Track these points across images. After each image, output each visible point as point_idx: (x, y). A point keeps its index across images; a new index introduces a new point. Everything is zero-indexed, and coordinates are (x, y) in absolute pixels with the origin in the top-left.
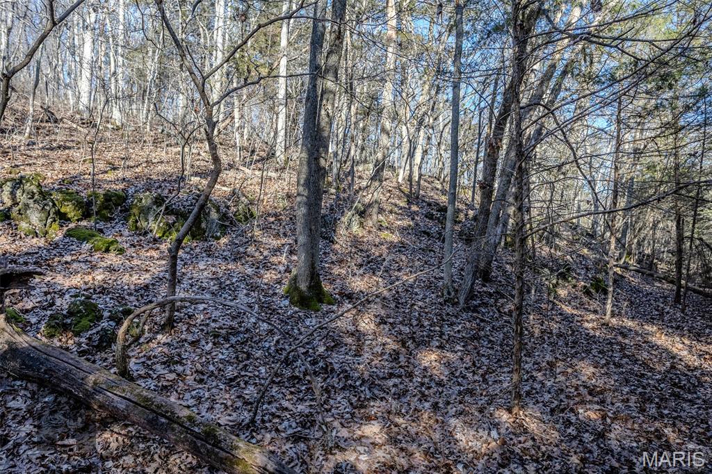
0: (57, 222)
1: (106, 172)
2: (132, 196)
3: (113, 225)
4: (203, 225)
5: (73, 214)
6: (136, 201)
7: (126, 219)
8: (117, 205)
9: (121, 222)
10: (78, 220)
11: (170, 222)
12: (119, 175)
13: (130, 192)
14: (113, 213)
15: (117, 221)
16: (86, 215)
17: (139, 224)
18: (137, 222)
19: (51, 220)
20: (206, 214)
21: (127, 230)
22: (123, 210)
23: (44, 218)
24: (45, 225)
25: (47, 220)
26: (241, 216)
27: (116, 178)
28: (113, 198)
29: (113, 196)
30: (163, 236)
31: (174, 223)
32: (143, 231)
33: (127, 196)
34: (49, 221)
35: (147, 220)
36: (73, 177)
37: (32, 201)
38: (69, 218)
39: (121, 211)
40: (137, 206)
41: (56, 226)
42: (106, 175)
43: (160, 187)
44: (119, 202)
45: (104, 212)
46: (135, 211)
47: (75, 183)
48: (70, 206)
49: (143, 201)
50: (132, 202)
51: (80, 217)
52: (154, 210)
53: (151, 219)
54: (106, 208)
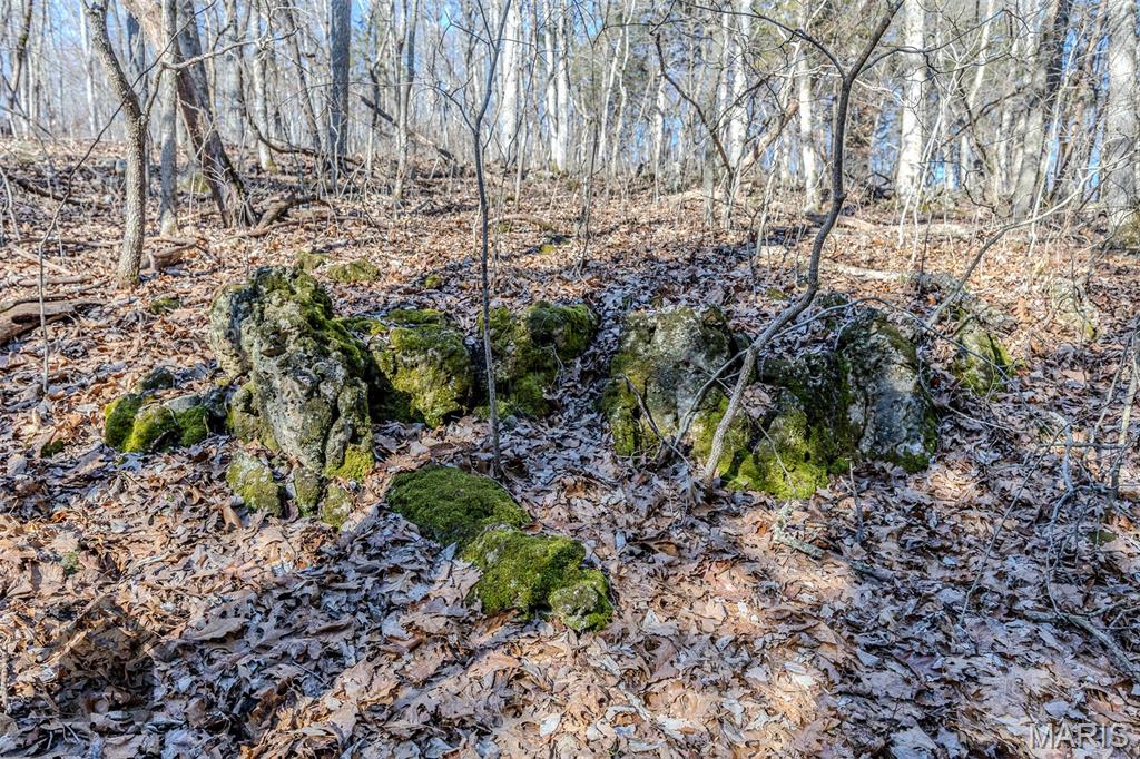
0: (364, 445)
1: (539, 249)
2: (616, 319)
3: (558, 431)
4: (856, 414)
5: (430, 396)
6: (633, 336)
7: (601, 408)
8: (569, 353)
9: (586, 418)
10: (448, 419)
11: (755, 413)
12: (570, 256)
13: (609, 304)
14: (557, 385)
15: (572, 412)
16: (472, 399)
17: (644, 421)
18: (636, 414)
19: (341, 436)
20: (866, 373)
21: (607, 455)
22: (590, 372)
23: (315, 434)
24: (322, 458)
25: (325, 439)
26: (974, 370)
27: (563, 262)
28: (556, 332)
29: (558, 325)
30: (734, 472)
31: (771, 416)
32: (661, 452)
33: (599, 318)
34: (335, 441)
35: (671, 408)
36: (453, 268)
37: (274, 363)
38: (418, 412)
39: (584, 375)
40: (636, 355)
41: (359, 459)
42: (538, 257)
43: (694, 280)
44: (575, 341)
45: (531, 381)
46: (632, 376)
47: (453, 283)
48: (422, 368)
49: (659, 337)
50: (620, 341)
51: (454, 406)
52: (699, 371)
53: (687, 403)
54: (535, 367)
